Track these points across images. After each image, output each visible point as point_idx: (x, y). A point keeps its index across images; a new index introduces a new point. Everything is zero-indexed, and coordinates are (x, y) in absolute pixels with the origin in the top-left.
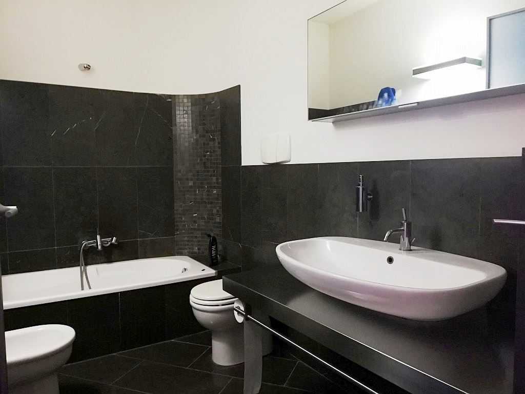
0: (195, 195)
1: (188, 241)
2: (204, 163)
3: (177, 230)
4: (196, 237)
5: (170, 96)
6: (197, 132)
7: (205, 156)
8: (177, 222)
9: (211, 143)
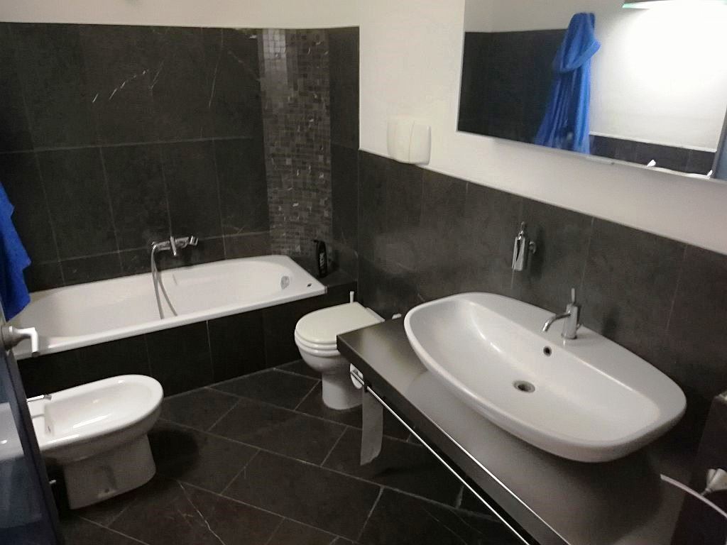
0: (295, 177)
2: (307, 135)
3: (273, 222)
4: (298, 234)
5: (255, 31)
6: (296, 88)
7: (307, 124)
8: (272, 213)
9: (316, 107)
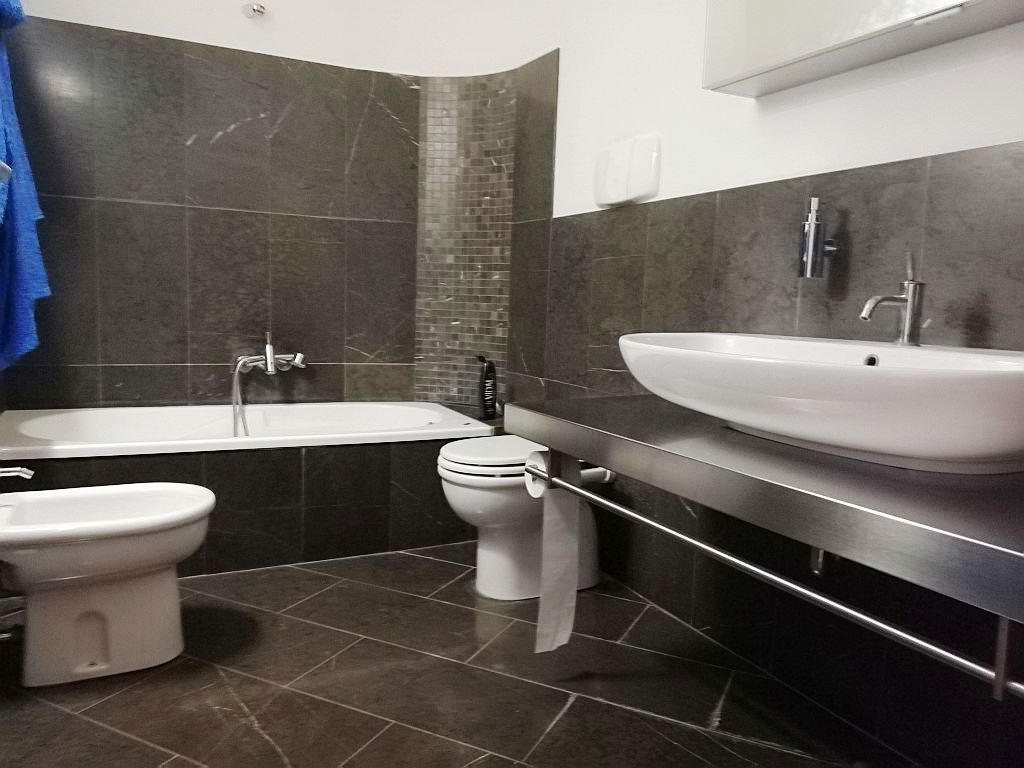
0: (458, 282)
1: (440, 374)
2: (479, 219)
3: (419, 350)
4: (455, 367)
5: (417, 80)
6: (467, 154)
7: (479, 203)
8: (419, 335)
9: (494, 178)
